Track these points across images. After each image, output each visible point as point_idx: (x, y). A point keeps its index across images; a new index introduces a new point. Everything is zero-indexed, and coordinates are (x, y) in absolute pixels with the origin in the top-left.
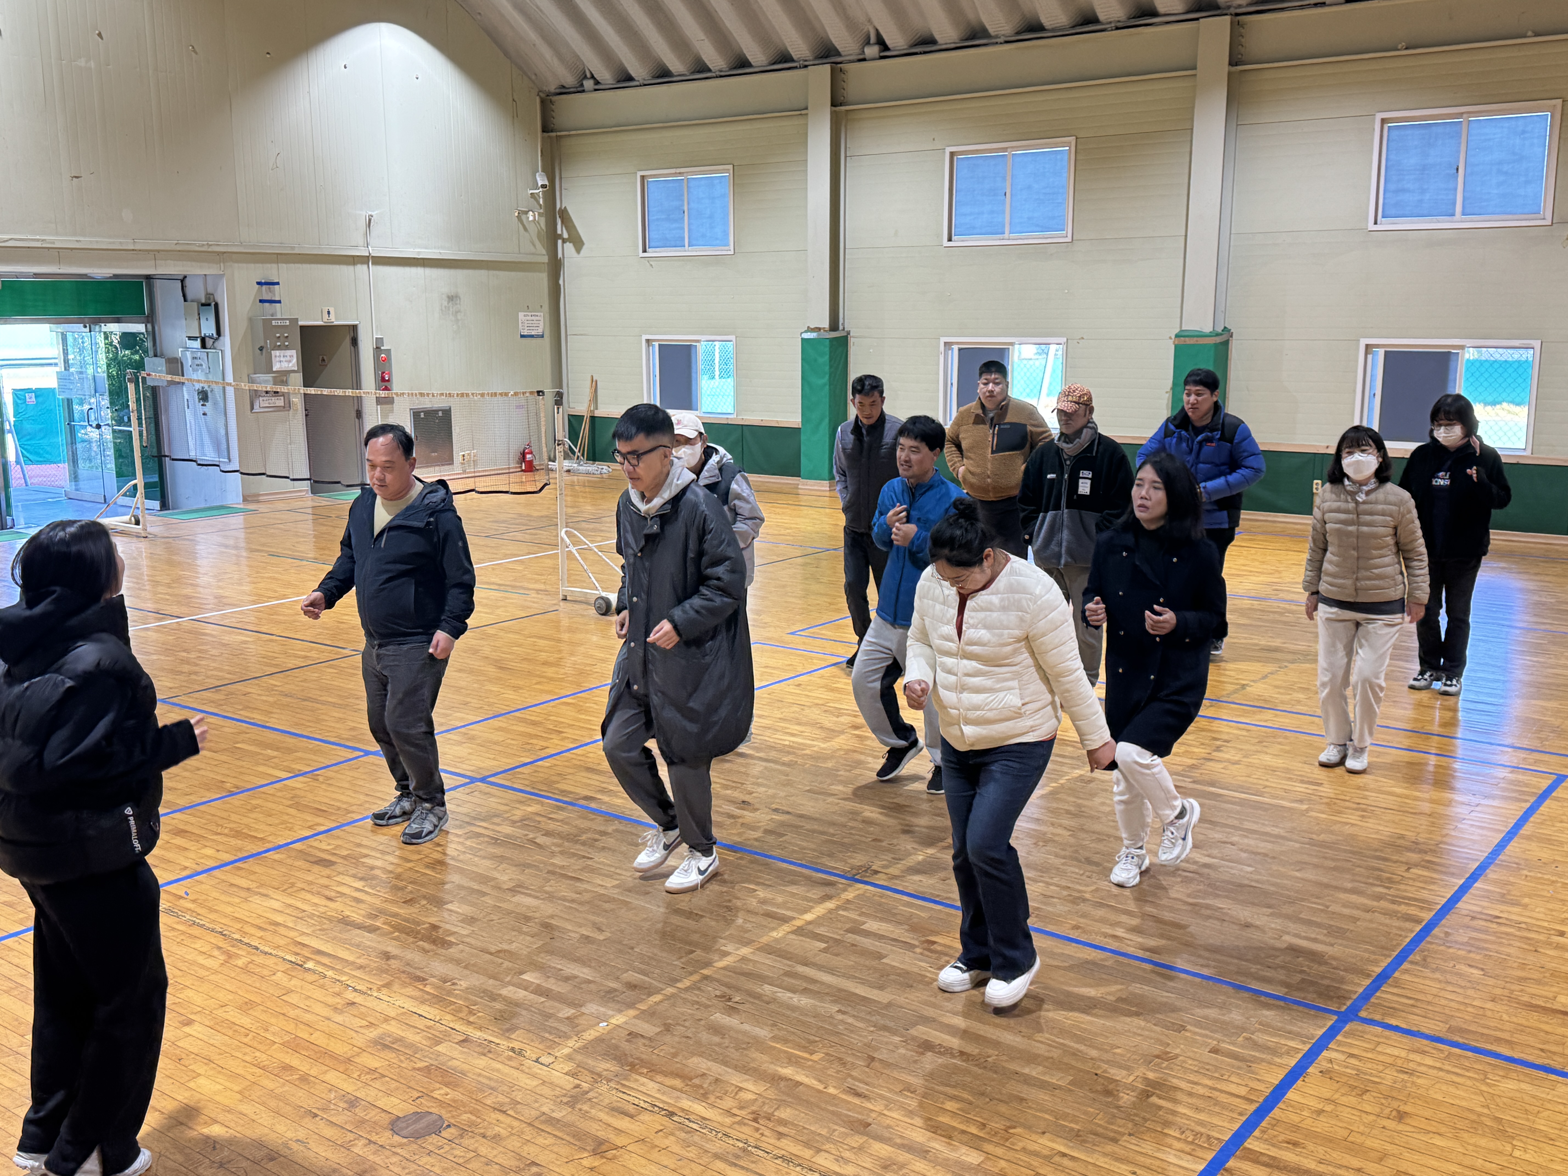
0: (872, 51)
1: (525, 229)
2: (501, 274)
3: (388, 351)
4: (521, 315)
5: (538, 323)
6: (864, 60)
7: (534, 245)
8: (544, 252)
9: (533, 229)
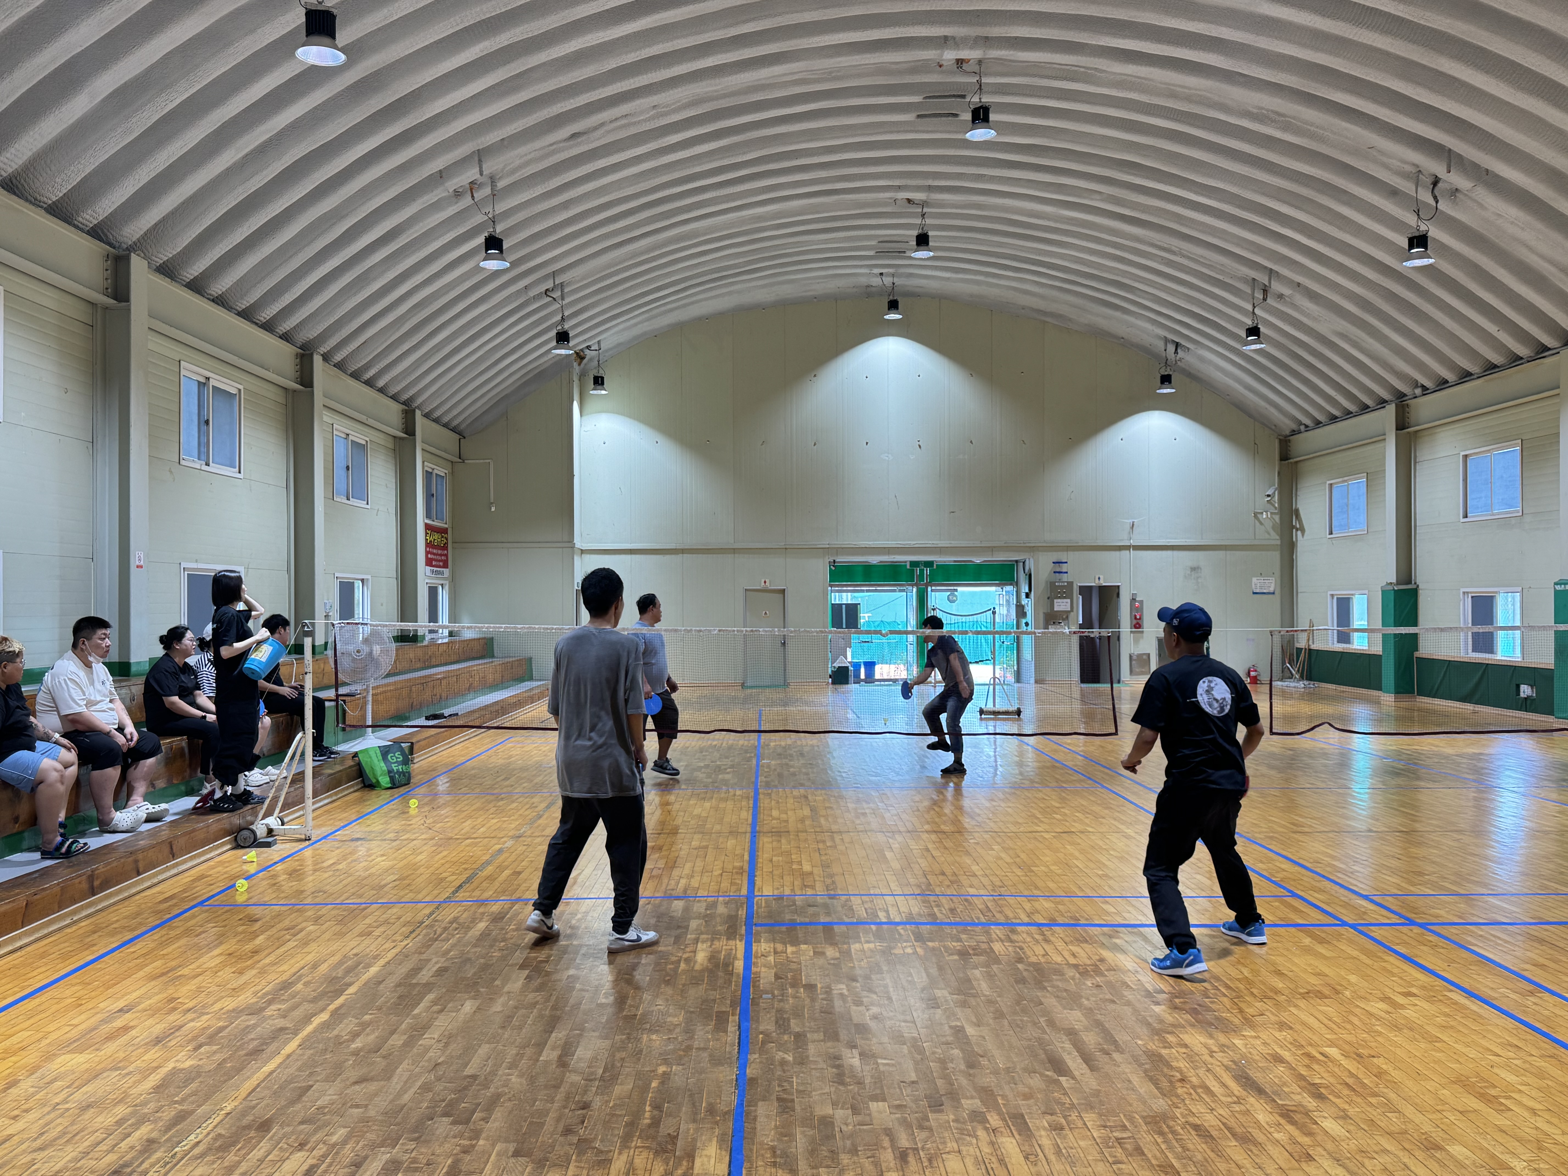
0: (1418, 391)
1: (1261, 523)
2: (1238, 553)
3: (1141, 602)
4: (1254, 580)
5: (1271, 584)
6: (1416, 397)
7: (1269, 534)
8: (1278, 537)
9: (1268, 525)
